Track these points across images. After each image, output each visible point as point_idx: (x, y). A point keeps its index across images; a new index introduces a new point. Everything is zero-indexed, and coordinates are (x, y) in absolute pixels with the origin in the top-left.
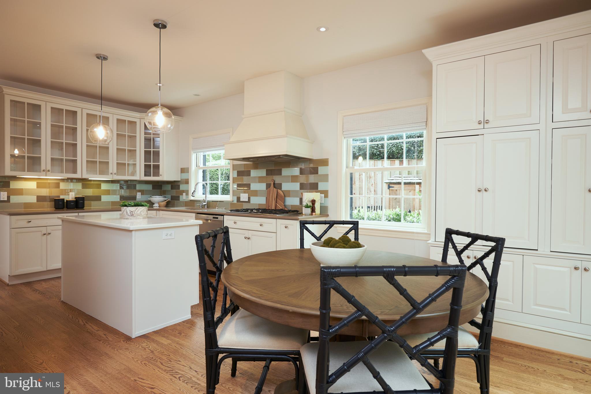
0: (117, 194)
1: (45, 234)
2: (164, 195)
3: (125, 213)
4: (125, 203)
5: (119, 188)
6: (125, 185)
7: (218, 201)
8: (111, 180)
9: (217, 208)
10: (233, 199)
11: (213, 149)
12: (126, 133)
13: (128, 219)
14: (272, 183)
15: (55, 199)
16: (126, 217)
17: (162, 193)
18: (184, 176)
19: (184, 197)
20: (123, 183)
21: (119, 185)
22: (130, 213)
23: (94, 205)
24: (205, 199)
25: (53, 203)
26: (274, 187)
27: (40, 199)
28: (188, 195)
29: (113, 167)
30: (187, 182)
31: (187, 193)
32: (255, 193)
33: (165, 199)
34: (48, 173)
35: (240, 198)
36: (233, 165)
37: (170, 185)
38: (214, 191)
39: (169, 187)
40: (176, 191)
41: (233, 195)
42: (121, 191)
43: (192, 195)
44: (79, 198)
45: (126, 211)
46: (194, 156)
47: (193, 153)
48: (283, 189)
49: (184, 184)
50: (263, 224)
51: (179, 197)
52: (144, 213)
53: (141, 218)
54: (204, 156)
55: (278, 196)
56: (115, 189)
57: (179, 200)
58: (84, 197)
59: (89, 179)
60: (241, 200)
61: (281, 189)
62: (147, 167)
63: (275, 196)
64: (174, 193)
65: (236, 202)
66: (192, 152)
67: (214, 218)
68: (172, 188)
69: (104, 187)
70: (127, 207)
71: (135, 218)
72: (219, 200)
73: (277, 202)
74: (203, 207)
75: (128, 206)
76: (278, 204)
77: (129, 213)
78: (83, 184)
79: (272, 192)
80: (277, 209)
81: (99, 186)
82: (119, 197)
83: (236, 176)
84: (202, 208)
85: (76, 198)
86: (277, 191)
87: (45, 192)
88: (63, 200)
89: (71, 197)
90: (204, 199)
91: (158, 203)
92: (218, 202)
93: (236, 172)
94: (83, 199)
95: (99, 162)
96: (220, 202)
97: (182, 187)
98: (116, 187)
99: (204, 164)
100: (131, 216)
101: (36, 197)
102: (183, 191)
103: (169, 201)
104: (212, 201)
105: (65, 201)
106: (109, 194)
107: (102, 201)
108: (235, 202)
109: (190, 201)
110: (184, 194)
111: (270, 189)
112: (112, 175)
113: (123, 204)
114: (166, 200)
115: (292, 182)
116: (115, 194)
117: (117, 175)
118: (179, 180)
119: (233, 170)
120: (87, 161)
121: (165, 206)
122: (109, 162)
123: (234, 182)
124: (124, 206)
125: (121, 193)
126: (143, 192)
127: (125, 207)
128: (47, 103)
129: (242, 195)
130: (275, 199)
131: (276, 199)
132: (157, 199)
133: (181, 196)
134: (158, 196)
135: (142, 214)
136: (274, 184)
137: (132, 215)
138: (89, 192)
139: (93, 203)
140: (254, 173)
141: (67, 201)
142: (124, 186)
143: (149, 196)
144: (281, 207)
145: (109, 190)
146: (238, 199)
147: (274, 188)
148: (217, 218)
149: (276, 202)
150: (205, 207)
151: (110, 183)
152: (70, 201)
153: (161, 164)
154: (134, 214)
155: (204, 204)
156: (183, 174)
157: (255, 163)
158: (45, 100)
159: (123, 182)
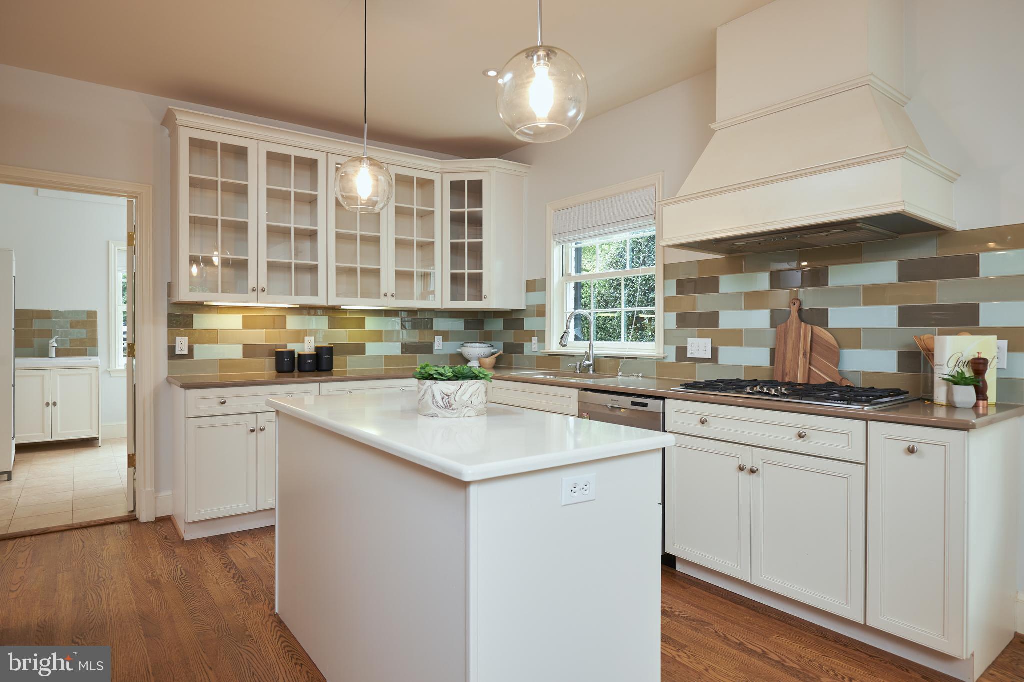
0: (395, 339)
1: (253, 431)
2: (488, 342)
3: (428, 397)
4: (428, 369)
5: (398, 327)
6: (408, 321)
7: (623, 358)
8: (385, 311)
9: (620, 373)
10: (664, 353)
11: (608, 230)
12: (413, 205)
13: (438, 416)
14: (794, 309)
15: (277, 352)
16: (431, 412)
17: (487, 338)
18: (535, 298)
19: (533, 347)
20: (406, 316)
21: (400, 319)
22: (443, 399)
23: (351, 363)
24: (588, 351)
25: (273, 359)
26: (801, 319)
27: (250, 350)
28: (544, 341)
29: (388, 281)
30: (541, 311)
31: (542, 336)
32: (736, 337)
33: (493, 351)
34: (262, 294)
35: (685, 348)
36: (665, 265)
37: (502, 320)
38: (607, 331)
39: (498, 325)
40: (515, 332)
41: (666, 342)
42: (403, 332)
43: (561, 341)
44: (322, 348)
45: (433, 392)
46: (557, 252)
47: (555, 243)
48: (830, 326)
49: (534, 316)
50: (808, 432)
51: (522, 345)
52: (480, 400)
53: (473, 413)
54: (579, 251)
55: (814, 345)
56: (390, 328)
57: (523, 353)
58: (332, 347)
59: (343, 307)
60: (688, 356)
61: (824, 323)
62: (456, 279)
63: (805, 344)
64: (511, 336)
65: (674, 360)
66: (553, 243)
67: (634, 403)
68: (507, 326)
69: (371, 323)
70: (434, 382)
71: (457, 415)
72: (627, 353)
73: (813, 362)
74: (584, 370)
75: (436, 379)
76: (816, 367)
77: (439, 398)
78: (330, 320)
79: (794, 335)
80: (812, 382)
81: (361, 324)
82: (399, 345)
83: (673, 292)
84: (581, 372)
85: (317, 348)
86: (812, 332)
87: (259, 336)
88: (293, 352)
89: (307, 347)
90: (586, 352)
91: (479, 360)
92: (621, 360)
93: (673, 284)
94: (330, 350)
95: (362, 270)
96: (627, 358)
97: (530, 324)
98: (394, 324)
99: (579, 269)
100: (446, 407)
101: (241, 347)
102: (532, 333)
103: (501, 354)
104: (606, 357)
105: (296, 356)
106: (380, 340)
107: (366, 355)
108: (672, 358)
109: (549, 355)
110: (535, 339)
111: (786, 326)
112: (386, 298)
113: (423, 371)
114: (493, 354)
115: (865, 304)
116: (391, 341)
117: (396, 299)
118: (524, 307)
119: (666, 277)
120: (338, 268)
121: (493, 365)
122: (379, 270)
123: (666, 309)
124: (426, 378)
125: (403, 336)
126: (447, 336)
127: (428, 382)
128: (260, 143)
129: (691, 341)
130: (805, 354)
131: (811, 355)
132: (476, 351)
133: (526, 344)
134: (477, 345)
135: (475, 402)
136: (800, 310)
137: (449, 406)
138: (343, 336)
139: (350, 358)
140: (728, 284)
141: (299, 355)
142: (407, 323)
143: (460, 343)
144: (830, 377)
145: (381, 331)
146: (682, 352)
147: (803, 324)
148: (646, 405)
149: (810, 364)
150: (589, 370)
151: (382, 316)
152: (305, 355)
153: (485, 271)
154: (453, 401)
155: (588, 362)
156: (530, 294)
157: (733, 255)
158: (255, 137)
159: (406, 313)
